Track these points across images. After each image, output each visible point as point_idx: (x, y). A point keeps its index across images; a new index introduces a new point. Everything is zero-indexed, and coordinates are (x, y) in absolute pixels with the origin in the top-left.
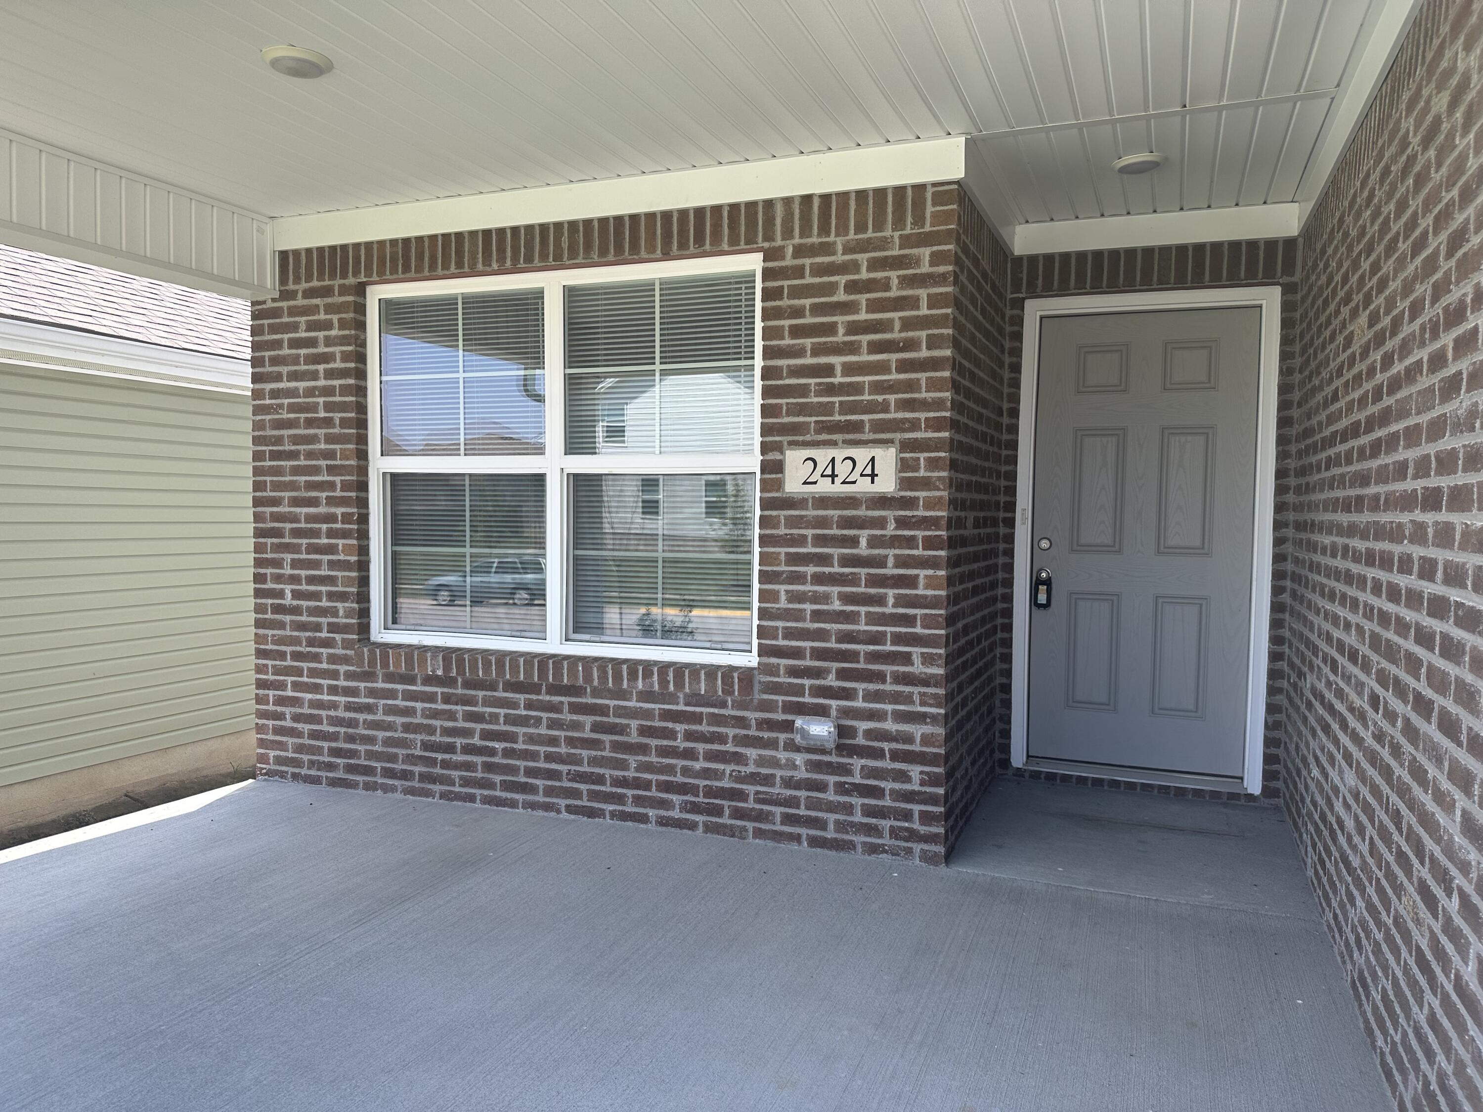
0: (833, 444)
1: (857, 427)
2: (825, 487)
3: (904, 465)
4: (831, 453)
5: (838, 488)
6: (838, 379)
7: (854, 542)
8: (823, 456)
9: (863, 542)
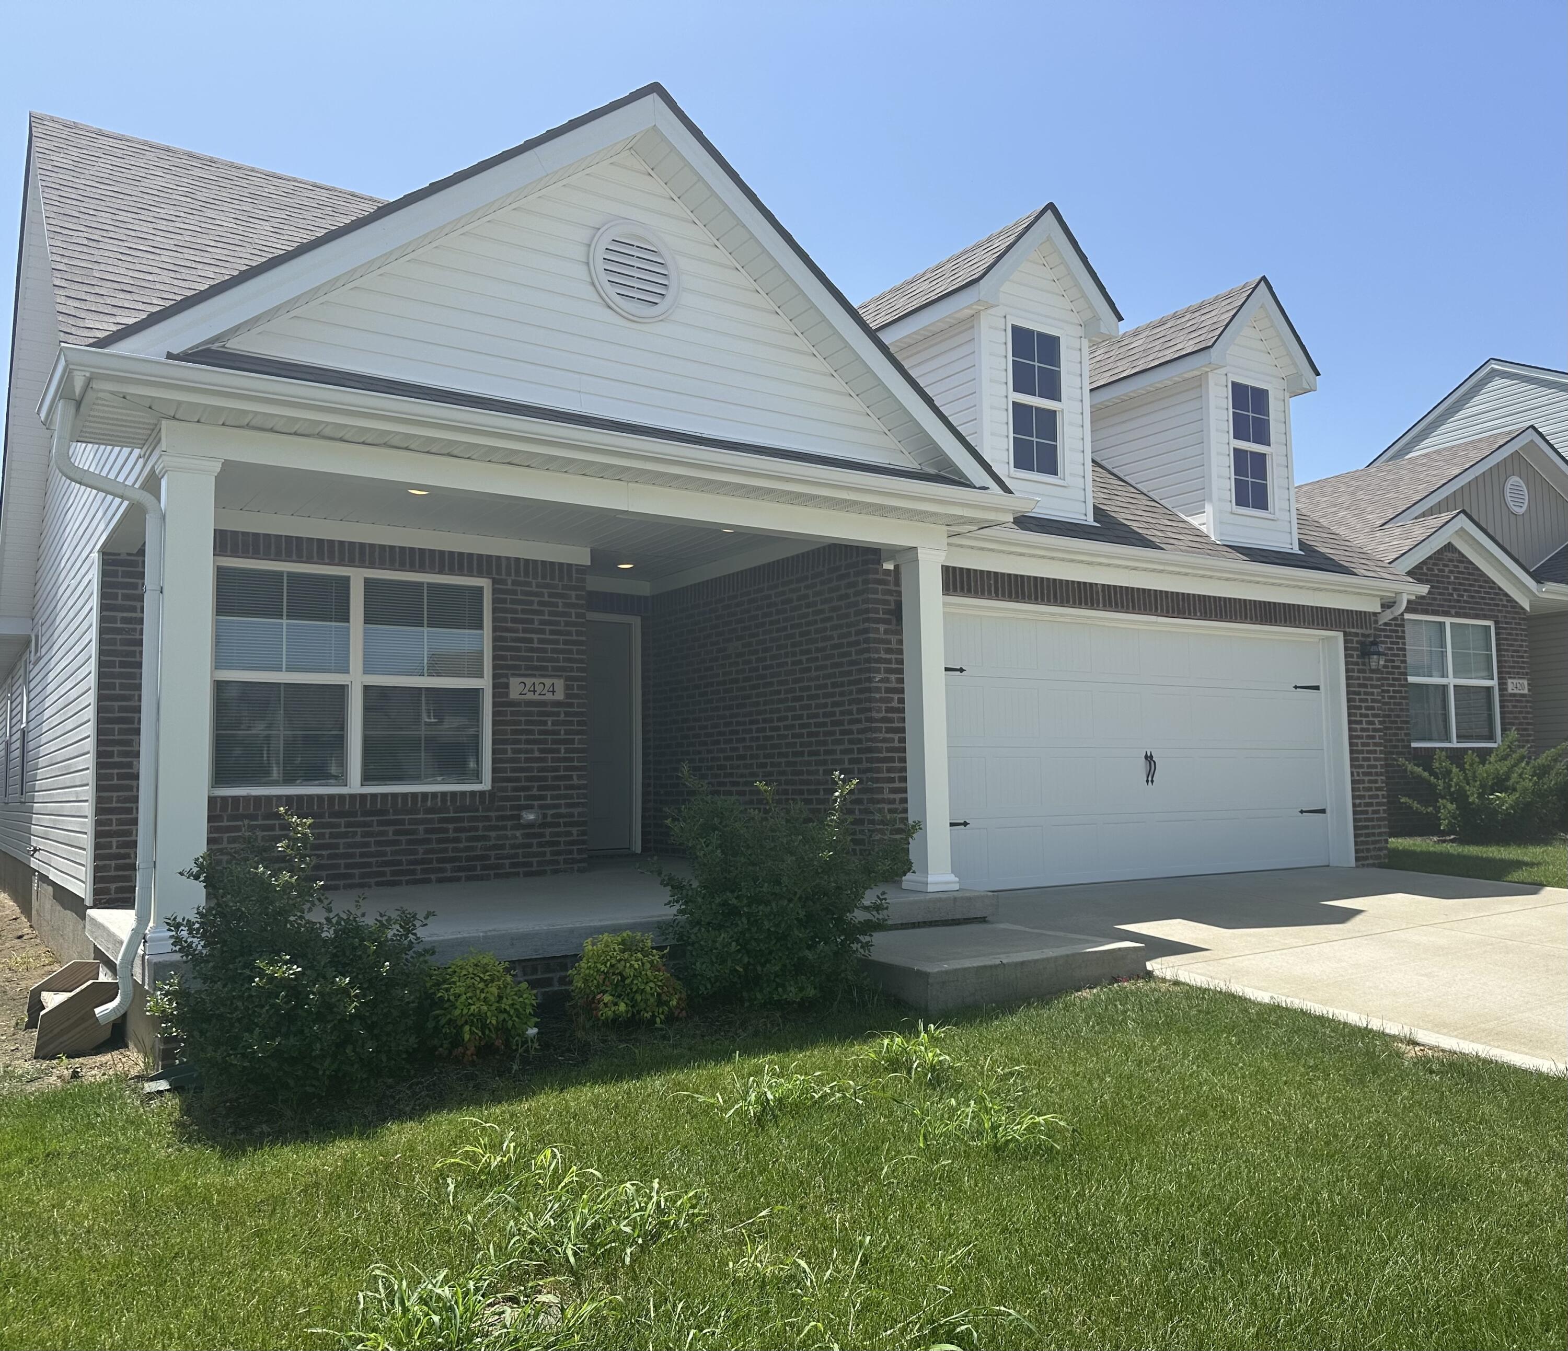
0: (534, 676)
1: (545, 668)
2: (530, 696)
3: (567, 688)
4: (534, 680)
5: (536, 697)
6: (536, 645)
7: (545, 723)
8: (529, 681)
9: (549, 723)
